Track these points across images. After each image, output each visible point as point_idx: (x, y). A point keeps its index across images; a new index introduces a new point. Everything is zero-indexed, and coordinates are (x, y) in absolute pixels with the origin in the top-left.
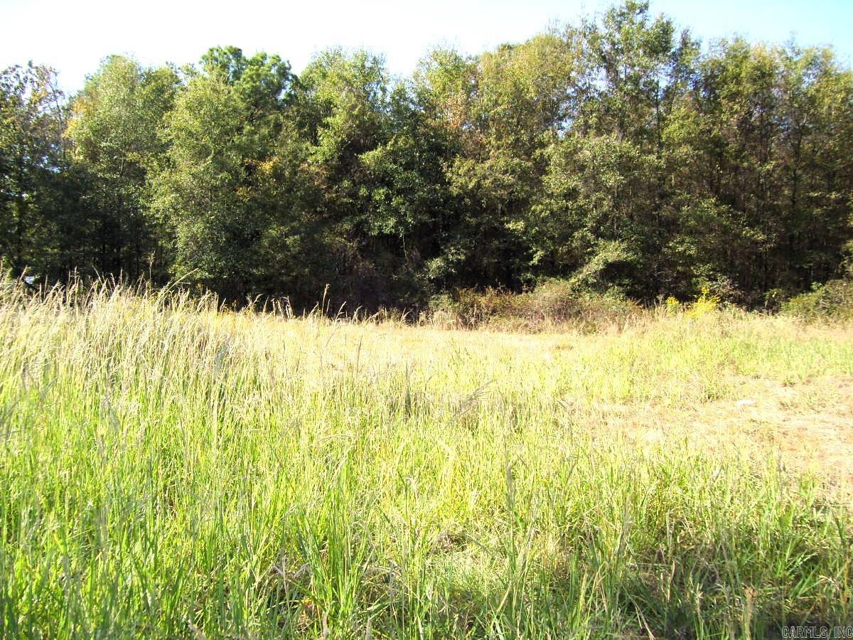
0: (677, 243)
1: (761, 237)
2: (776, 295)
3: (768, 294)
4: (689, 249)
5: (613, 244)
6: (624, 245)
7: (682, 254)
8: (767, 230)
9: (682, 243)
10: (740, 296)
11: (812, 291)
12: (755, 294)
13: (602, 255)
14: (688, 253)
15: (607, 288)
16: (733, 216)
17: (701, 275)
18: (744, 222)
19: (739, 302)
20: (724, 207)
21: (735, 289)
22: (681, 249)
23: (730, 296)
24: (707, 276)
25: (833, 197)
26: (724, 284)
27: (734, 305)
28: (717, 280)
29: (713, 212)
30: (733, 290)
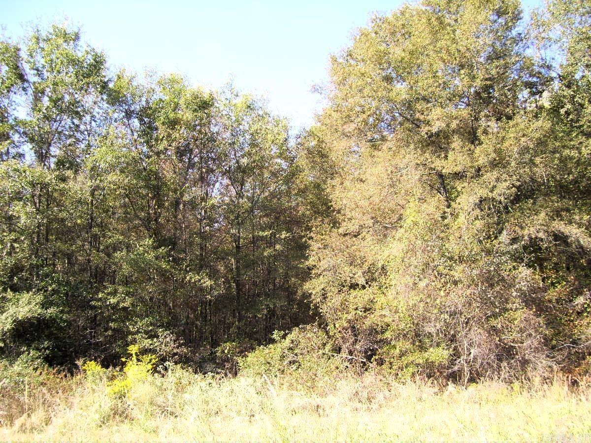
0: (108, 294)
1: (208, 283)
2: (229, 350)
3: (219, 349)
4: (124, 300)
5: (25, 296)
6: (39, 298)
7: (114, 307)
8: (213, 274)
9: (114, 293)
10: (186, 354)
11: (273, 341)
12: (205, 351)
13: (11, 310)
14: (121, 305)
15: (19, 354)
16: (174, 260)
17: (138, 332)
18: (187, 266)
19: (184, 361)
20: (162, 250)
21: (180, 345)
22: (113, 301)
23: (175, 354)
24: (146, 332)
25: (283, 236)
26: (166, 341)
27: (179, 366)
28: (158, 337)
29: (151, 256)
30: (178, 348)
